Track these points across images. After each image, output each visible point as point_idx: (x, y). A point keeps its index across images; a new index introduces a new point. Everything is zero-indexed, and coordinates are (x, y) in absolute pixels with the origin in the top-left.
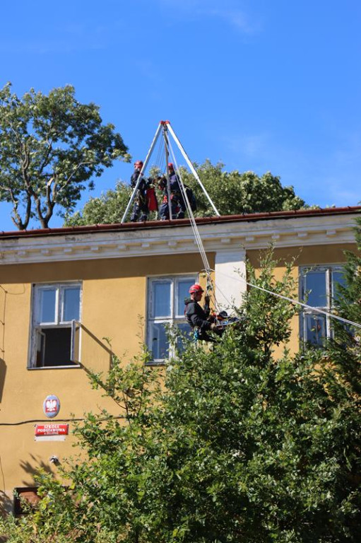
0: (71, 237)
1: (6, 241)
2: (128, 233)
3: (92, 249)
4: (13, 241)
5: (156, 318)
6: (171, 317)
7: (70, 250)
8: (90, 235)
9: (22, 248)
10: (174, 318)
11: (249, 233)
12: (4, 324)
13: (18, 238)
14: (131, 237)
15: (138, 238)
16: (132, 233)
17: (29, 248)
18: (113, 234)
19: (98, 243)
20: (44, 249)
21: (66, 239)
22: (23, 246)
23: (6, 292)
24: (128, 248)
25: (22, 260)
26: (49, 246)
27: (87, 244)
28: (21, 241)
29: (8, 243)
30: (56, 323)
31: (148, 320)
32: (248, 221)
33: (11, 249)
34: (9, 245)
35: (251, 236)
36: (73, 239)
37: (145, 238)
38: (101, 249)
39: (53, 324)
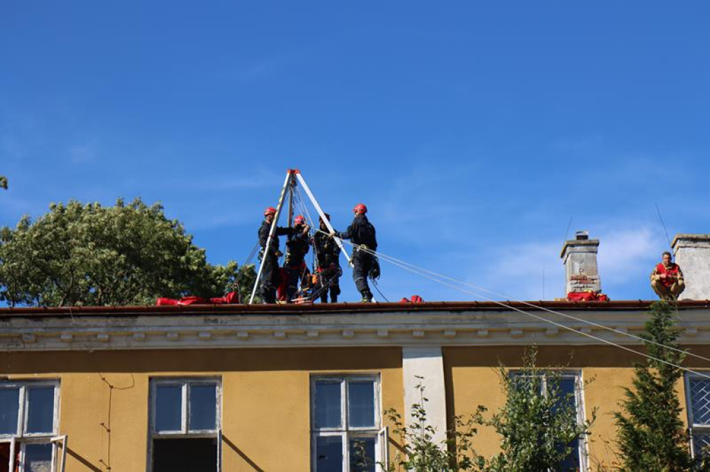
0: (212, 318)
1: (120, 319)
2: (292, 317)
3: (239, 335)
4: (130, 320)
5: (321, 429)
6: (344, 428)
7: (208, 336)
8: (239, 317)
9: (140, 329)
10: (347, 430)
11: (450, 326)
12: (109, 431)
13: (136, 316)
14: (295, 323)
15: (305, 324)
16: (297, 317)
17: (150, 329)
18: (271, 317)
19: (247, 328)
20: (172, 333)
21: (205, 320)
22: (144, 326)
23: (112, 387)
24: (287, 335)
25: (135, 345)
26: (178, 329)
27: (233, 328)
28: (141, 320)
29: (121, 322)
30: (183, 431)
31: (312, 432)
32: (452, 311)
33: (126, 329)
34: (122, 324)
35: (452, 330)
36: (216, 321)
37: (313, 324)
38: (251, 335)
39: (179, 432)
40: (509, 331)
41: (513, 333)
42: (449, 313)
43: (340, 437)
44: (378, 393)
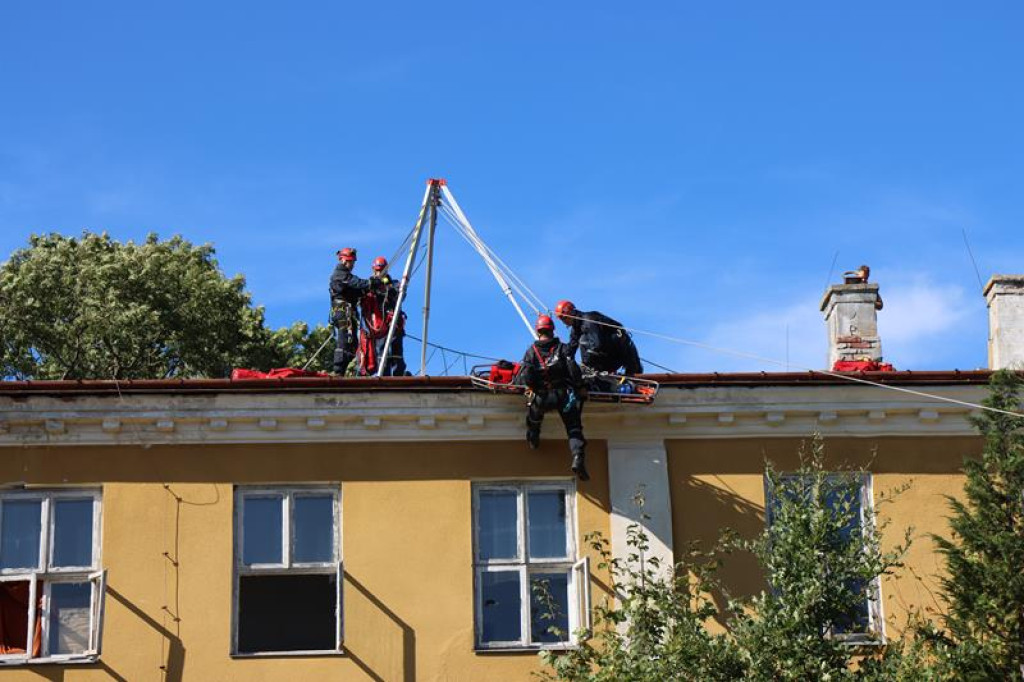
0: (328, 397)
1: (191, 399)
2: (446, 396)
3: (367, 422)
4: (205, 400)
5: (490, 562)
6: (522, 560)
7: (322, 423)
8: (367, 396)
9: (222, 414)
10: (527, 563)
12: (176, 564)
13: (215, 394)
14: (450, 404)
15: (463, 406)
16: (452, 396)
17: (235, 414)
18: (414, 395)
19: (380, 413)
20: (268, 419)
21: (317, 400)
22: (226, 409)
23: (179, 500)
24: (438, 423)
25: (213, 438)
26: (278, 414)
27: (359, 413)
28: (222, 401)
29: (193, 402)
30: (285, 564)
31: (475, 566)
32: (680, 387)
33: (199, 414)
34: (195, 406)
35: (682, 415)
36: (332, 402)
37: (477, 407)
38: (385, 422)
39: (277, 566)
40: (764, 415)
41: (771, 418)
42: (676, 390)
43: (517, 573)
44: (572, 507)
